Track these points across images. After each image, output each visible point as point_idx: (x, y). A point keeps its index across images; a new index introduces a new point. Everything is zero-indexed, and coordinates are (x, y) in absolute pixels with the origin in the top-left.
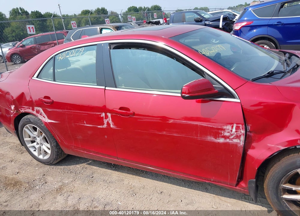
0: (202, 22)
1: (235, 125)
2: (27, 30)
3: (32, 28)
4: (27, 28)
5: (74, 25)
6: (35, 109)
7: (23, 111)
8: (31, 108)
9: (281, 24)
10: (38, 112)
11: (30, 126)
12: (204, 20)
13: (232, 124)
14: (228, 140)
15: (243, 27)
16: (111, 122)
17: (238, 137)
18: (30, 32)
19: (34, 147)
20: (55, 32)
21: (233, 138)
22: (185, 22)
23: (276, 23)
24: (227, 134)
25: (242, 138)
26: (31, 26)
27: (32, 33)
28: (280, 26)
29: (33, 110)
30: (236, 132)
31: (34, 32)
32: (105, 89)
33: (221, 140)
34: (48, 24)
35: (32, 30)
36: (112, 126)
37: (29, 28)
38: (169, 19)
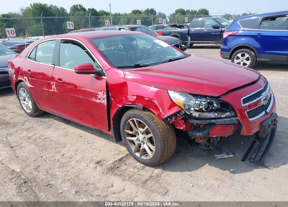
0: (219, 29)
1: (103, 92)
2: (67, 25)
3: (72, 24)
4: (67, 24)
5: (108, 23)
6: (24, 78)
7: (19, 79)
8: (22, 77)
9: (260, 36)
10: (25, 80)
11: (22, 89)
12: (221, 27)
13: (101, 91)
14: (100, 101)
15: (229, 35)
16: (55, 87)
17: (104, 99)
18: (70, 27)
19: (24, 104)
20: (90, 29)
21: (102, 100)
22: (204, 27)
23: (256, 35)
24: (100, 97)
25: (106, 99)
26: (71, 23)
27: (71, 28)
28: (259, 37)
29: (23, 78)
30: (103, 96)
31: (72, 27)
32: (54, 67)
33: (98, 101)
34: (101, 20)
35: (71, 26)
36: (55, 90)
37: (69, 24)
38: (190, 24)
